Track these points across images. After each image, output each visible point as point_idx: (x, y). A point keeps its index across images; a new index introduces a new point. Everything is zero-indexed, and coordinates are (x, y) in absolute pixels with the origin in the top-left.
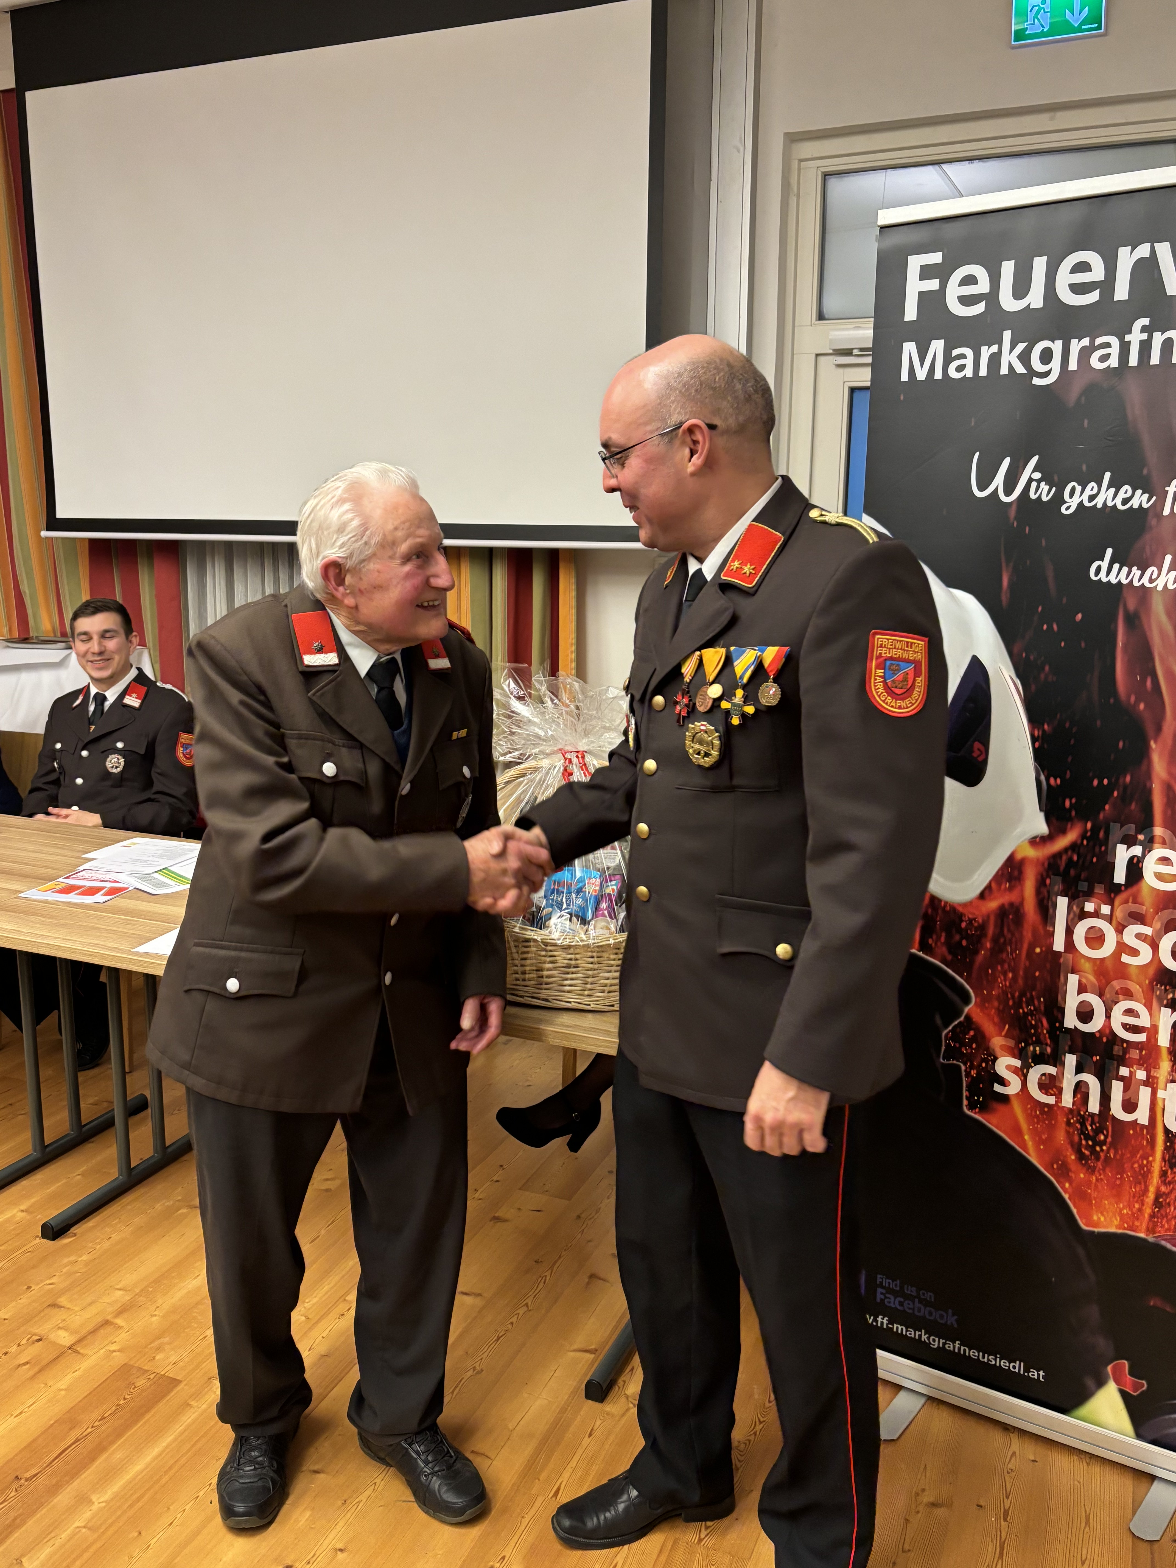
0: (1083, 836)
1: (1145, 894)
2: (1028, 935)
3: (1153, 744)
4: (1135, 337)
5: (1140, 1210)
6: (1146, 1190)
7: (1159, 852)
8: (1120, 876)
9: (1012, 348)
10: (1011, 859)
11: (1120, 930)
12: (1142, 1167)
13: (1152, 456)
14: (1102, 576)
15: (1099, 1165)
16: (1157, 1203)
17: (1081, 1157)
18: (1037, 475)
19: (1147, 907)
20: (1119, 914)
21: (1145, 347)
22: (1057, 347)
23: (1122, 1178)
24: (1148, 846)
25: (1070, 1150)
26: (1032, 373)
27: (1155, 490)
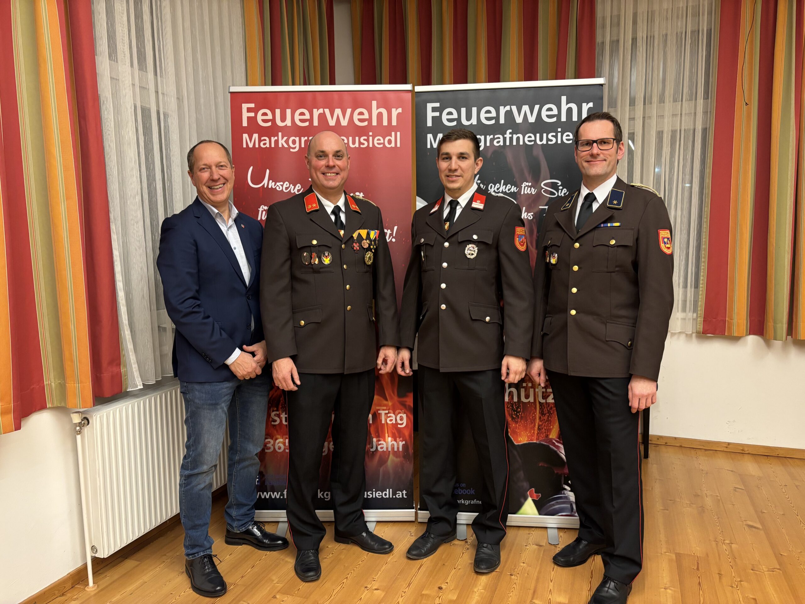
4: (508, 136)
5: (533, 433)
6: (535, 425)
12: (533, 417)
13: (517, 175)
15: (519, 420)
16: (539, 429)
17: (513, 418)
21: (511, 139)
23: (527, 423)
25: (509, 417)
27: (518, 186)
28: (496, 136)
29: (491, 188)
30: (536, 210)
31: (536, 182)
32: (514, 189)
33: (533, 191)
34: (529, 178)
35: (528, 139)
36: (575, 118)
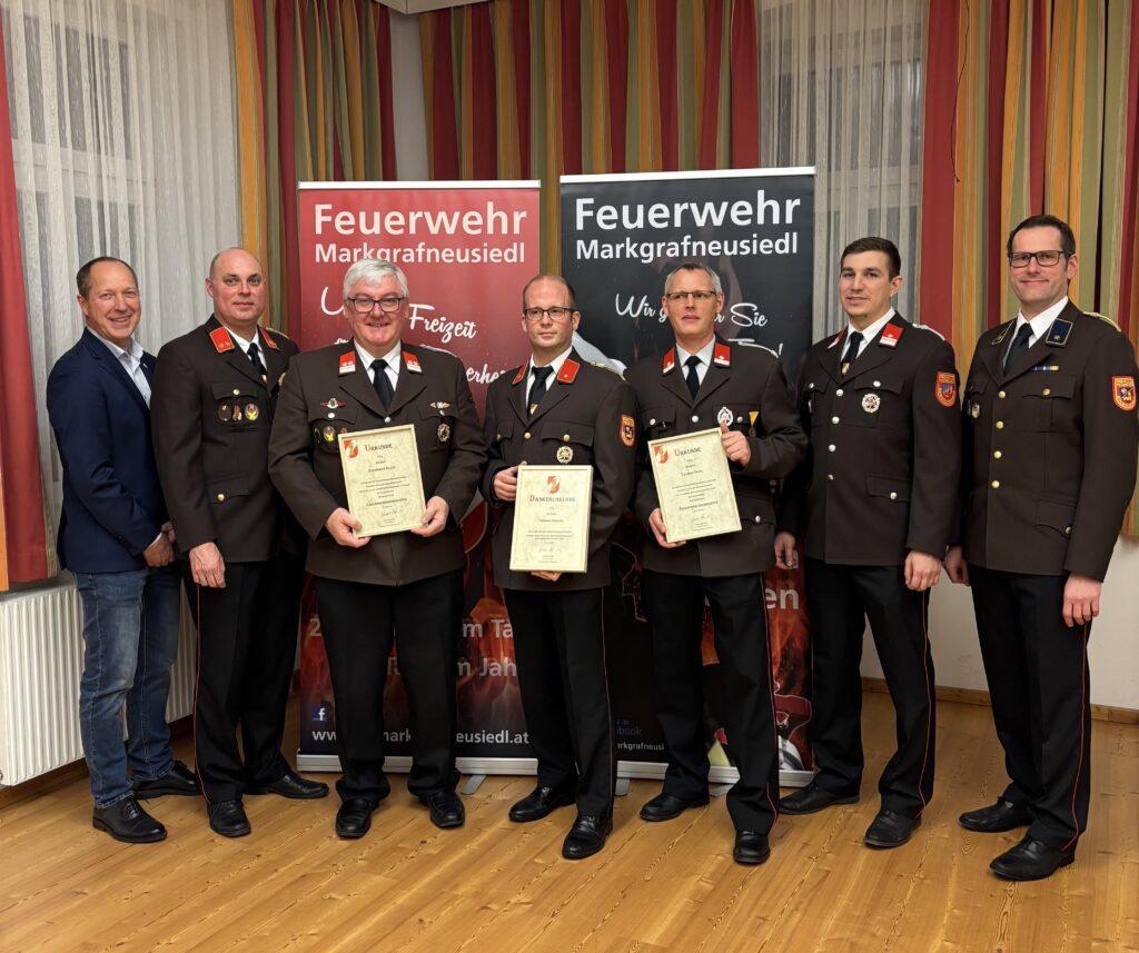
9: (631, 245)
18: (647, 304)
21: (690, 248)
26: (641, 257)
28: (669, 244)
35: (712, 248)
36: (776, 220)
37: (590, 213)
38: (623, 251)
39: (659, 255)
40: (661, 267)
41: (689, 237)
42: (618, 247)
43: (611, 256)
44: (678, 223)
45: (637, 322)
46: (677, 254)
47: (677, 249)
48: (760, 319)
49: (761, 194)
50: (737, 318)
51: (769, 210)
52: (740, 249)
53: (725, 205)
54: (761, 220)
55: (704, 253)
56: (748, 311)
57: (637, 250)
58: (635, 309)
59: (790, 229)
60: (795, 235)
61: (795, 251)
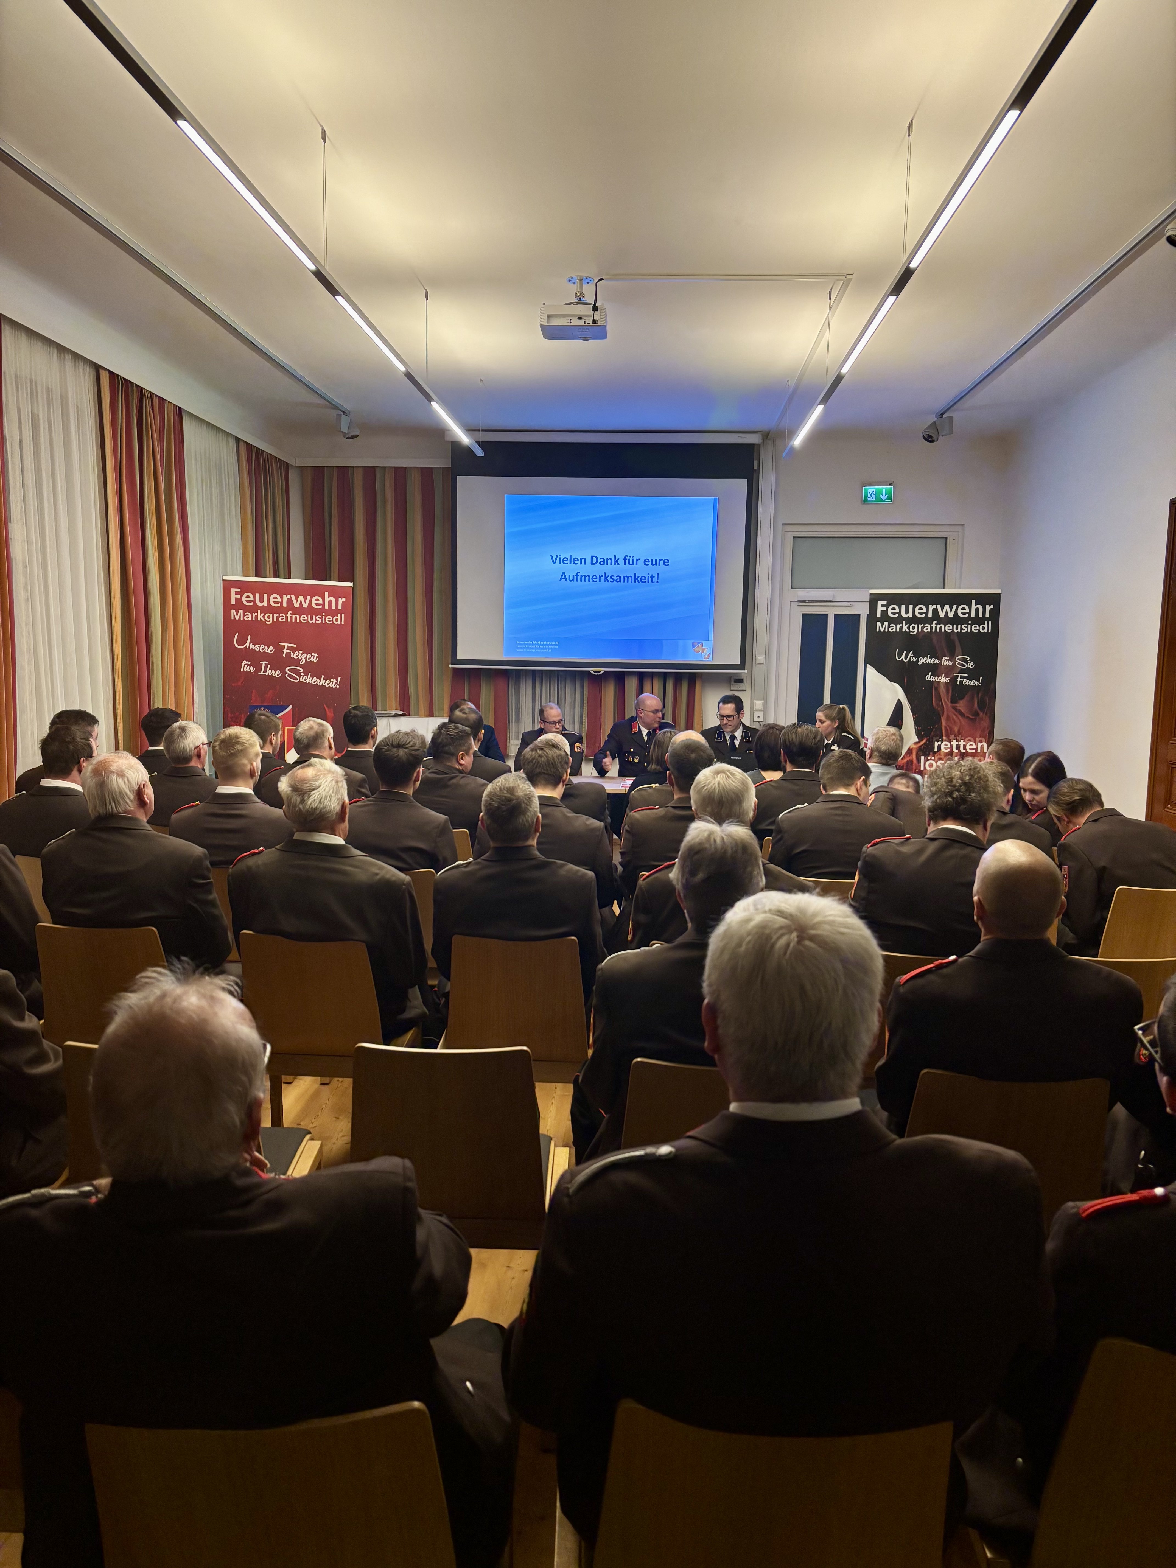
0: (927, 741)
1: (942, 753)
2: (914, 767)
3: (942, 718)
4: (934, 625)
7: (945, 743)
8: (936, 750)
9: (905, 626)
10: (909, 749)
11: (936, 762)
13: (939, 652)
14: (929, 679)
18: (912, 655)
19: (942, 756)
20: (936, 758)
22: (916, 626)
24: (942, 742)
26: (910, 632)
27: (940, 659)
28: (925, 625)
29: (921, 660)
30: (951, 676)
31: (952, 658)
32: (937, 661)
33: (950, 663)
34: (947, 654)
35: (948, 628)
36: (981, 615)
37: (885, 609)
38: (901, 628)
39: (920, 630)
40: (920, 636)
41: (936, 622)
42: (899, 626)
43: (894, 630)
44: (930, 615)
45: (907, 664)
46: (929, 630)
47: (929, 628)
48: (971, 665)
49: (974, 602)
50: (959, 664)
51: (977, 610)
52: (962, 629)
53: (955, 607)
54: (973, 615)
55: (943, 630)
56: (965, 660)
57: (908, 628)
58: (906, 657)
59: (988, 620)
60: (990, 623)
61: (990, 631)
